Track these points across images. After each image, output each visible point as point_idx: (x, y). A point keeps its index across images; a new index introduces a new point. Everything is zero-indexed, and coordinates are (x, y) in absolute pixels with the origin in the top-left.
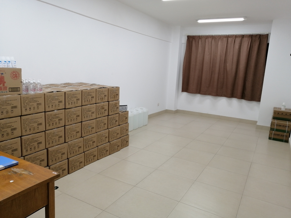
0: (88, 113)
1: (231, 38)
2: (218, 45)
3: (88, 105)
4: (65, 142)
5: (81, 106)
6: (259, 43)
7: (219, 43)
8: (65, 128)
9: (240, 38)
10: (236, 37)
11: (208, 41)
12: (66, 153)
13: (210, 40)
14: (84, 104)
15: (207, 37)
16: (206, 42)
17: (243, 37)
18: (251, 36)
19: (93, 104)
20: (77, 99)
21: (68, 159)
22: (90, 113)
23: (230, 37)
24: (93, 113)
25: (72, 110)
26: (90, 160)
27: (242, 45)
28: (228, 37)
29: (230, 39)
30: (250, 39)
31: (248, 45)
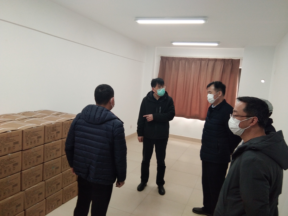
0: (51, 151)
1: (205, 61)
2: (191, 67)
3: (51, 142)
4: (21, 191)
5: (43, 144)
6: (231, 67)
7: (193, 66)
8: (21, 173)
9: (213, 62)
10: (209, 61)
11: (182, 63)
12: (22, 204)
13: (184, 61)
14: (46, 141)
15: (181, 59)
16: (179, 64)
17: (216, 61)
18: (224, 60)
19: (59, 140)
20: (38, 137)
21: (24, 210)
22: (54, 151)
23: (203, 60)
24: (58, 150)
25: (32, 150)
26: (54, 206)
27: (215, 69)
28: (201, 60)
29: (203, 62)
30: (223, 63)
31: (221, 68)
